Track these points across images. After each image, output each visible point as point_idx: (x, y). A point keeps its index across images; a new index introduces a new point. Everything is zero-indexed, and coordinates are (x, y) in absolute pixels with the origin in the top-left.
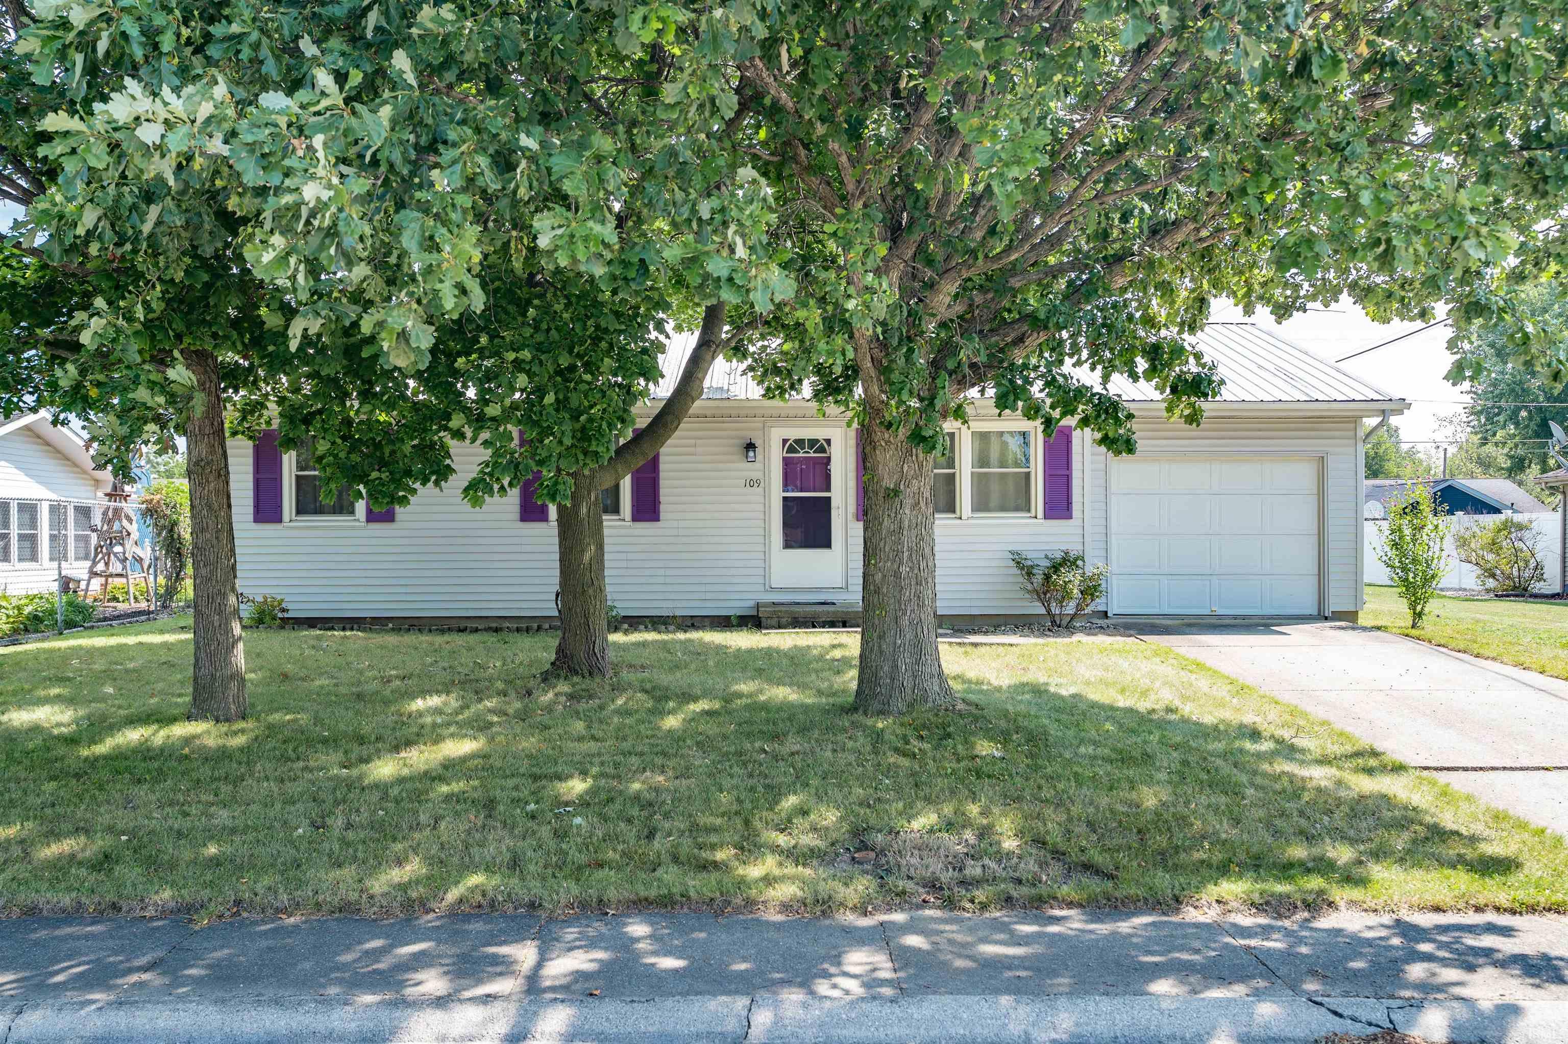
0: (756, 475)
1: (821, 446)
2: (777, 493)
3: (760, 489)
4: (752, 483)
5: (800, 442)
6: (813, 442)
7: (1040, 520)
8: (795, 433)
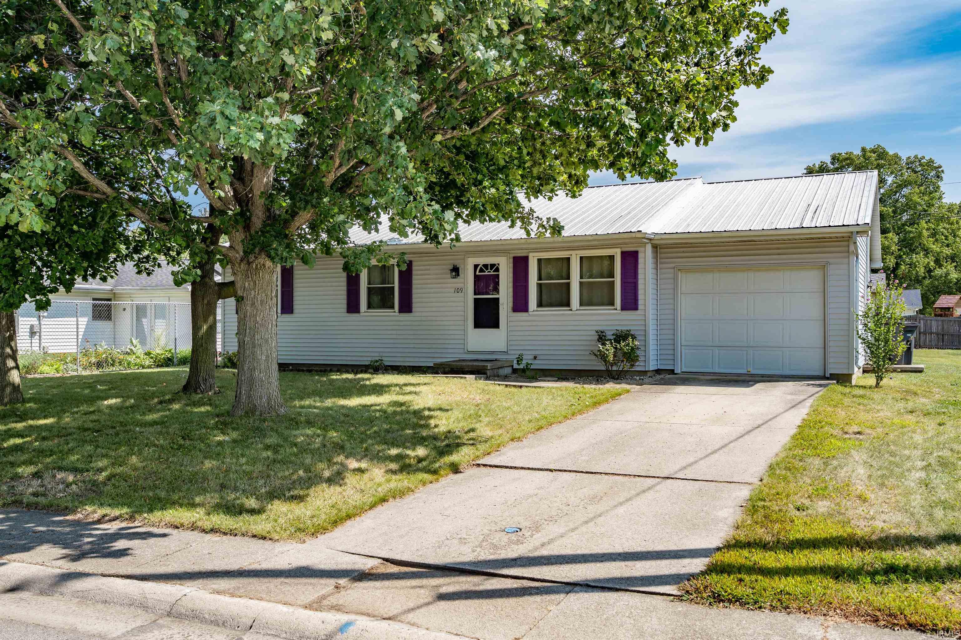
0: (460, 286)
1: (495, 267)
2: (471, 296)
3: (463, 294)
4: (458, 290)
5: (486, 266)
6: (492, 266)
7: (619, 311)
8: (482, 261)
